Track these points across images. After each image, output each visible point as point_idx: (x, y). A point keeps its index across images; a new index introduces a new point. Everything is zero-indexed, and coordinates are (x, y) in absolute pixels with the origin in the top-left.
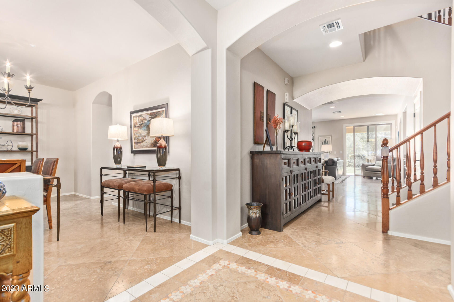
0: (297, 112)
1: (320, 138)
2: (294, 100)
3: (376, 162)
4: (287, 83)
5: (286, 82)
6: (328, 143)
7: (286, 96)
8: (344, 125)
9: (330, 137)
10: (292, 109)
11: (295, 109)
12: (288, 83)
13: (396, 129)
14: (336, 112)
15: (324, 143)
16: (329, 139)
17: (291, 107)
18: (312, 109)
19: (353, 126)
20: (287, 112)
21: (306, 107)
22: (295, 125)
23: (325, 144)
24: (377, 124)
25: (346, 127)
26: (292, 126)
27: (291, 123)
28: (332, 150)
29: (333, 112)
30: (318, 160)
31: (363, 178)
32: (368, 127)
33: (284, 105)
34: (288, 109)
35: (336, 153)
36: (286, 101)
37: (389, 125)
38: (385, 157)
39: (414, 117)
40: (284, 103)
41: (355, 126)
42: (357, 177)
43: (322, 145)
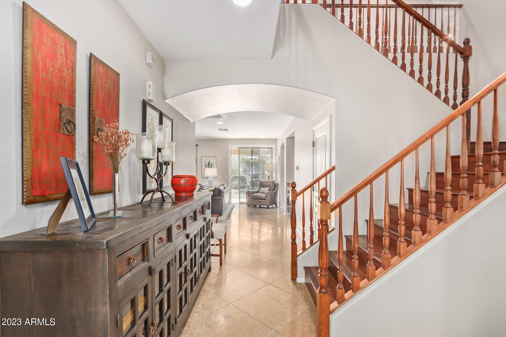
0: (172, 122)
1: (203, 158)
2: (166, 101)
3: (260, 189)
4: (151, 62)
5: (149, 61)
6: (212, 166)
7: (150, 87)
8: (230, 146)
9: (215, 158)
10: (161, 115)
11: (167, 117)
12: (153, 63)
13: (276, 154)
14: (222, 129)
15: (207, 165)
16: (213, 161)
17: (161, 111)
18: (195, 121)
19: (239, 148)
20: (152, 119)
21: (186, 117)
22: (166, 148)
23: (209, 167)
24: (260, 147)
25: (231, 148)
26: (159, 150)
27: (156, 144)
28: (216, 175)
29: (219, 129)
30: (207, 206)
31: (248, 207)
32: (252, 149)
33: (145, 104)
34: (152, 115)
35: (220, 178)
36: (148, 98)
37: (270, 149)
38: (324, 221)
39: (313, 146)
40: (144, 100)
41: (240, 148)
42: (242, 205)
43: (206, 169)
